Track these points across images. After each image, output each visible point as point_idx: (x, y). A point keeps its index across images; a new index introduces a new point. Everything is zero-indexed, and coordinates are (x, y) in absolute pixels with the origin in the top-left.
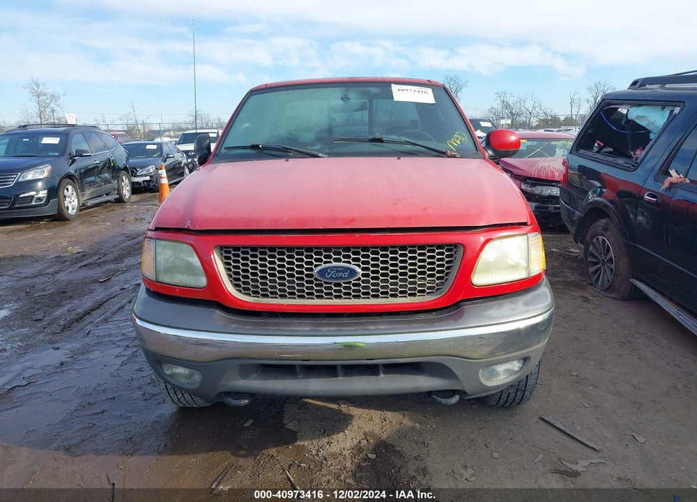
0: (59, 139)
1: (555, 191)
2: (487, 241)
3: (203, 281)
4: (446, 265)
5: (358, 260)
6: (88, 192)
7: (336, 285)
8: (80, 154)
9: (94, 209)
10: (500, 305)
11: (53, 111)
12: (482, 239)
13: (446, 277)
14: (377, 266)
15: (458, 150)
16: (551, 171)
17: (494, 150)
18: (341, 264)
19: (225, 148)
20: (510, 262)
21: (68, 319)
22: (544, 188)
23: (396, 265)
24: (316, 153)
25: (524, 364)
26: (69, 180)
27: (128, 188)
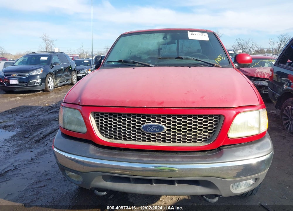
0: (47, 58)
1: (265, 83)
2: (237, 113)
3: (85, 130)
4: (214, 126)
5: (165, 122)
6: (58, 80)
7: (153, 135)
8: (55, 64)
9: (61, 87)
10: (243, 149)
11: (51, 47)
12: (234, 112)
13: (213, 133)
14: (175, 125)
15: (221, 63)
16: (263, 74)
17: (238, 64)
18: (156, 124)
19: (107, 62)
20: (249, 125)
21: (39, 137)
22: (259, 82)
23: (186, 125)
24: (148, 64)
25: (255, 182)
26: (50, 75)
27: (75, 79)
